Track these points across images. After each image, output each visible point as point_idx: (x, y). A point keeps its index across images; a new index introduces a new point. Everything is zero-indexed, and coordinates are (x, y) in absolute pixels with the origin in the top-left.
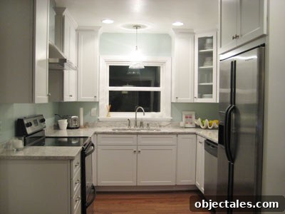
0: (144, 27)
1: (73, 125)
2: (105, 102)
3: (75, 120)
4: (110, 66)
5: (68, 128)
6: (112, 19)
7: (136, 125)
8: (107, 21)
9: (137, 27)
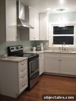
0: (65, 10)
1: (38, 49)
2: (51, 41)
3: (39, 47)
4: (54, 27)
5: (36, 50)
6: (50, 8)
7: (63, 50)
8: (48, 9)
9: (61, 10)
